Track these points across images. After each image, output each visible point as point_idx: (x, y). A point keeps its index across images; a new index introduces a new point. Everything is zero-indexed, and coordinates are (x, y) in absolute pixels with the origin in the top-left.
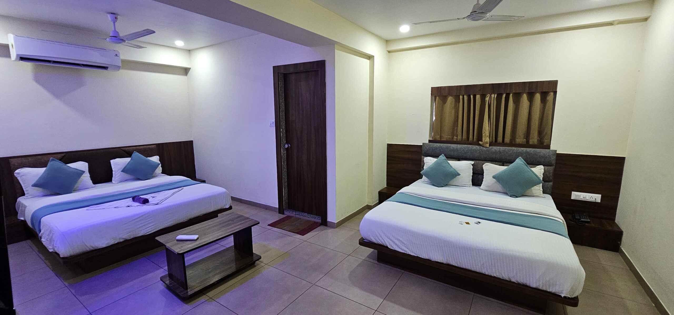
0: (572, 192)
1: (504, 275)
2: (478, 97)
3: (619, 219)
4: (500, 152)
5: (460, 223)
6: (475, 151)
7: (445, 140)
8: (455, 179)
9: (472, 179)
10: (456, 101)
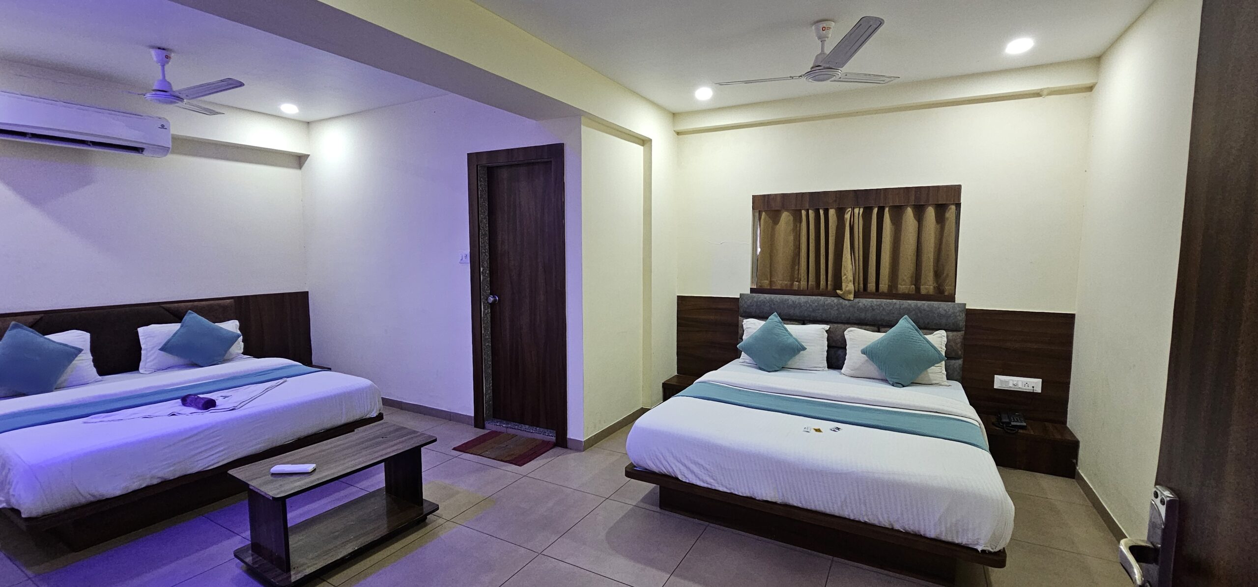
0: (996, 376)
1: (881, 519)
2: (832, 212)
3: (1072, 422)
4: (873, 309)
5: (806, 430)
6: (832, 307)
7: (779, 287)
8: (797, 357)
9: (827, 358)
10: (795, 220)
